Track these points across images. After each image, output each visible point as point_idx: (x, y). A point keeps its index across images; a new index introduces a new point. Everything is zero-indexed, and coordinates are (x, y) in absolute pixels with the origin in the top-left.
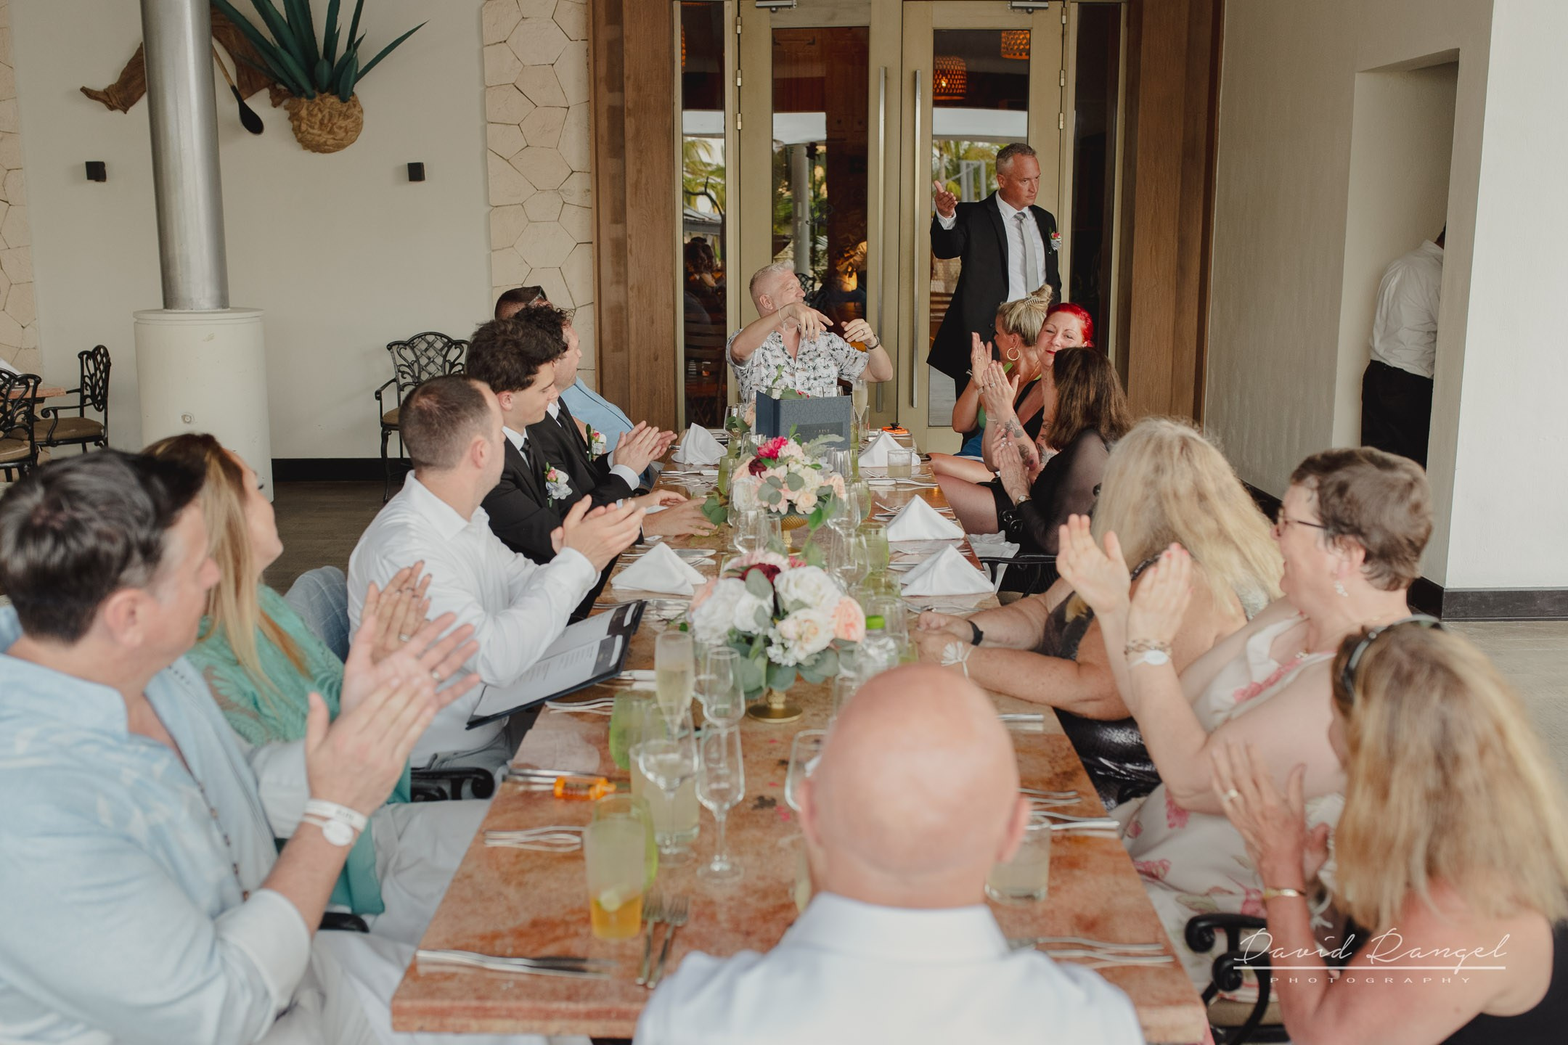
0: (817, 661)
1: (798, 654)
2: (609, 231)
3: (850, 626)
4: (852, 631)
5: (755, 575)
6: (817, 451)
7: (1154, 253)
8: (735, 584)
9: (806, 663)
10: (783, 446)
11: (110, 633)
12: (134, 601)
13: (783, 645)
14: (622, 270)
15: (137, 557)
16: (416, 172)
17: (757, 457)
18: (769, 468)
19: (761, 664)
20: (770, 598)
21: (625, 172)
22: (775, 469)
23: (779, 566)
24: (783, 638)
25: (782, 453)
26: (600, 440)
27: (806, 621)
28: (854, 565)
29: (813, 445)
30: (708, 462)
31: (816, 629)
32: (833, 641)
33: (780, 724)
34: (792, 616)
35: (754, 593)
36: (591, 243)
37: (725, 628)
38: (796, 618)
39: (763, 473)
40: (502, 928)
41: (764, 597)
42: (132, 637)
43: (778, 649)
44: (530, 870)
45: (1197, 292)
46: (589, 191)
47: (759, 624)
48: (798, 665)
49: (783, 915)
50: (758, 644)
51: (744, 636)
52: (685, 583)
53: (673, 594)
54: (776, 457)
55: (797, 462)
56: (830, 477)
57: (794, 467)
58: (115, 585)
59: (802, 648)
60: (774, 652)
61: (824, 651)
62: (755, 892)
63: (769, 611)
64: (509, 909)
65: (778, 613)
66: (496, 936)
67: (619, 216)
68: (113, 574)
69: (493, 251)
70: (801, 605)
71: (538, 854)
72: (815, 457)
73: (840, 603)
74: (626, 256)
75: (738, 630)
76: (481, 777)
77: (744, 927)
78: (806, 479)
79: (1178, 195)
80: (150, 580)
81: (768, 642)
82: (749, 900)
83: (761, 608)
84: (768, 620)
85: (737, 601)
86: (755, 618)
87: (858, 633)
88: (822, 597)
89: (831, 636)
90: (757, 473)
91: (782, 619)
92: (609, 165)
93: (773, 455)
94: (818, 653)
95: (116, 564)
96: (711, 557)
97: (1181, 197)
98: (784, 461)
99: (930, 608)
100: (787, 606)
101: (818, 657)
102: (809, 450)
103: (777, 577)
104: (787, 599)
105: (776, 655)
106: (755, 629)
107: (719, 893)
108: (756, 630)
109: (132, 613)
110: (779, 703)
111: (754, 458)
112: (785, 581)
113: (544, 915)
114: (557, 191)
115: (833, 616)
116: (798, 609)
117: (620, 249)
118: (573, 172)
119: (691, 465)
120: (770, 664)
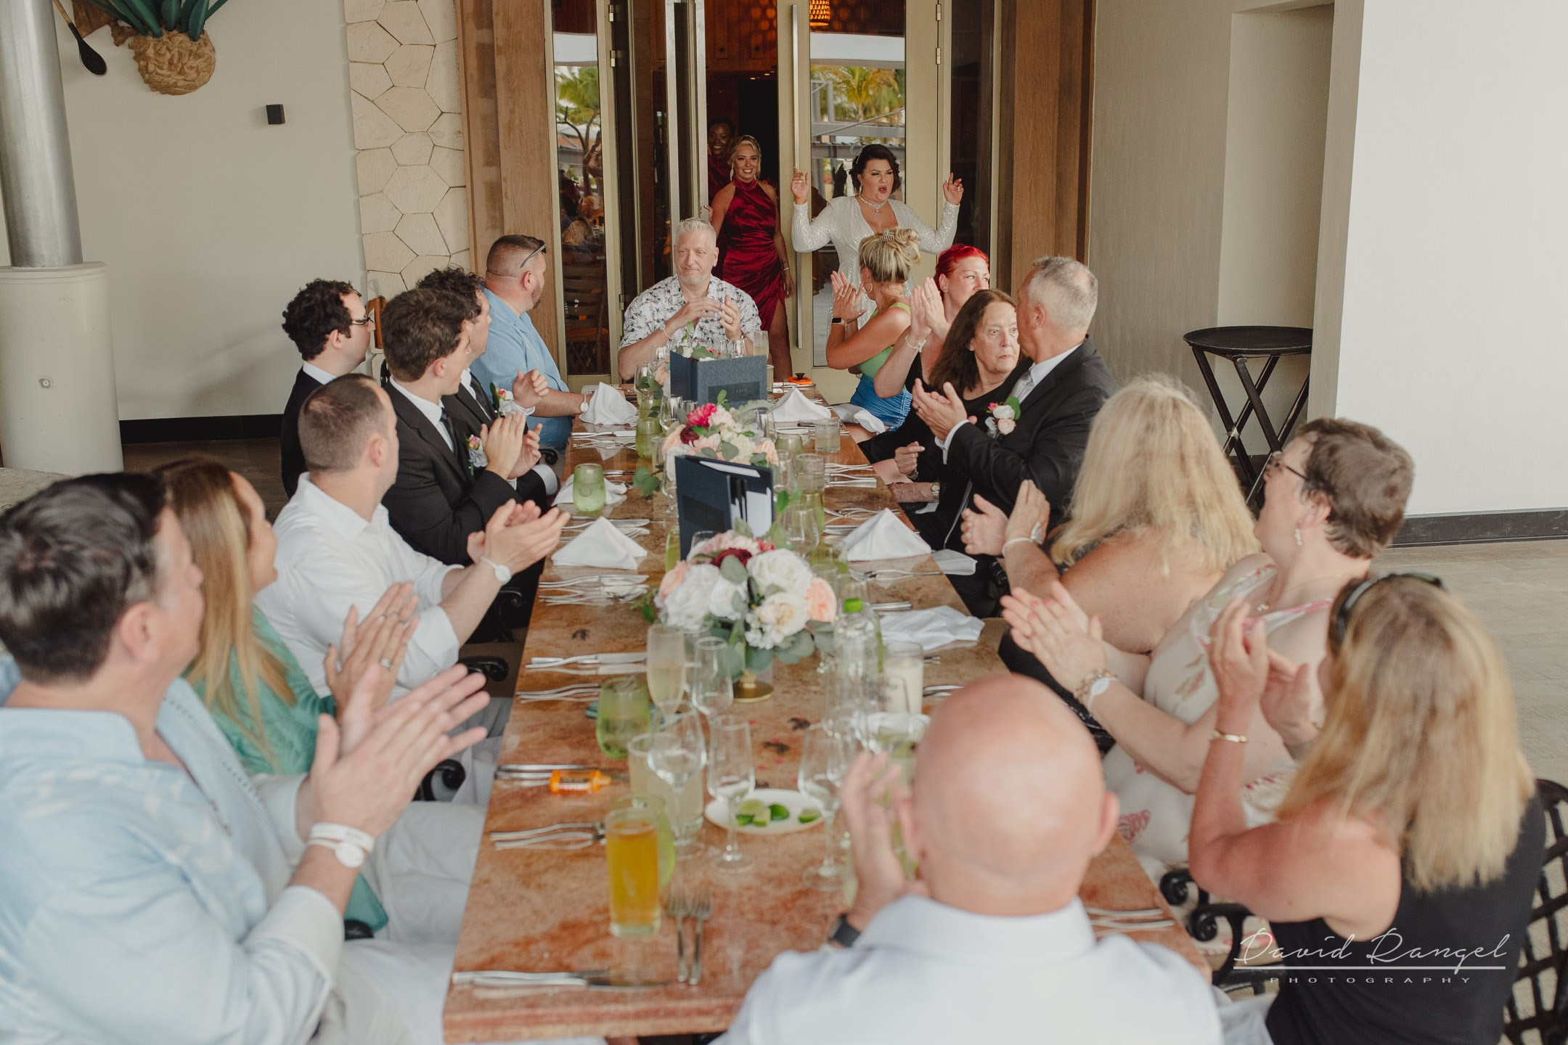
0: (793, 643)
1: (775, 637)
2: (483, 174)
3: (823, 606)
4: (824, 611)
5: (730, 561)
6: (747, 417)
7: (1033, 187)
8: (707, 570)
9: (783, 646)
10: (712, 414)
11: (129, 652)
12: (144, 615)
13: (761, 629)
14: (498, 214)
15: (136, 572)
16: (275, 115)
17: (688, 425)
18: (701, 437)
19: (740, 648)
20: (745, 584)
21: (497, 112)
22: (707, 437)
23: (749, 550)
24: (762, 623)
25: (712, 420)
26: (507, 398)
27: (781, 605)
28: (801, 537)
29: (743, 411)
30: (618, 422)
31: (791, 612)
32: (808, 623)
33: (754, 703)
34: (769, 599)
35: (730, 579)
36: (465, 187)
37: (702, 614)
38: (773, 603)
39: (695, 442)
40: (532, 932)
41: (739, 582)
42: (149, 653)
43: (756, 633)
44: (546, 871)
45: (1075, 226)
46: (460, 132)
47: (736, 610)
48: (775, 648)
49: (801, 902)
50: (737, 629)
51: (720, 621)
52: (627, 557)
53: (616, 569)
54: (707, 425)
55: (729, 430)
56: (761, 443)
57: (726, 435)
58: (122, 606)
59: (778, 631)
60: (752, 637)
61: (799, 633)
62: (770, 880)
63: (744, 596)
64: (535, 912)
65: (754, 599)
66: (528, 942)
67: (493, 158)
68: (118, 595)
69: (361, 197)
70: (776, 589)
71: (548, 852)
72: (745, 424)
73: (813, 585)
74: (501, 200)
75: (715, 616)
76: (452, 769)
77: (767, 917)
78: (739, 448)
79: (1056, 130)
80: (153, 592)
81: (747, 627)
82: (767, 888)
83: (737, 593)
84: (746, 606)
85: (712, 588)
86: (733, 603)
87: (830, 613)
88: (795, 581)
89: (807, 618)
90: (690, 442)
91: (759, 604)
92: (480, 105)
93: (703, 423)
94: (794, 635)
95: (119, 584)
96: (645, 527)
97: (1058, 132)
98: (717, 430)
99: (873, 573)
100: (762, 591)
101: (794, 639)
102: (739, 417)
103: (750, 562)
104: (763, 583)
105: (755, 639)
106: (731, 614)
107: (734, 882)
108: (734, 617)
109: (144, 629)
110: (750, 683)
111: (684, 426)
112: (757, 565)
113: (571, 917)
114: (426, 133)
115: (807, 598)
116: (774, 593)
117: (495, 193)
118: (442, 113)
119: (601, 425)
120: (750, 649)
